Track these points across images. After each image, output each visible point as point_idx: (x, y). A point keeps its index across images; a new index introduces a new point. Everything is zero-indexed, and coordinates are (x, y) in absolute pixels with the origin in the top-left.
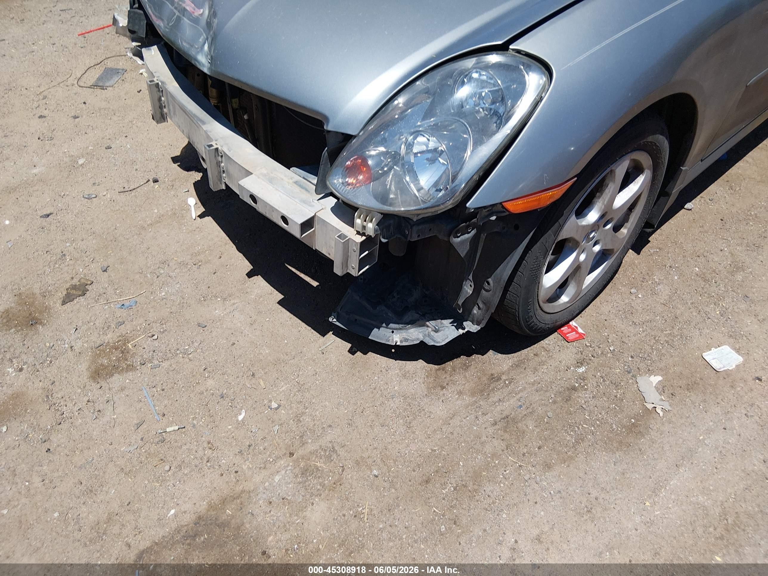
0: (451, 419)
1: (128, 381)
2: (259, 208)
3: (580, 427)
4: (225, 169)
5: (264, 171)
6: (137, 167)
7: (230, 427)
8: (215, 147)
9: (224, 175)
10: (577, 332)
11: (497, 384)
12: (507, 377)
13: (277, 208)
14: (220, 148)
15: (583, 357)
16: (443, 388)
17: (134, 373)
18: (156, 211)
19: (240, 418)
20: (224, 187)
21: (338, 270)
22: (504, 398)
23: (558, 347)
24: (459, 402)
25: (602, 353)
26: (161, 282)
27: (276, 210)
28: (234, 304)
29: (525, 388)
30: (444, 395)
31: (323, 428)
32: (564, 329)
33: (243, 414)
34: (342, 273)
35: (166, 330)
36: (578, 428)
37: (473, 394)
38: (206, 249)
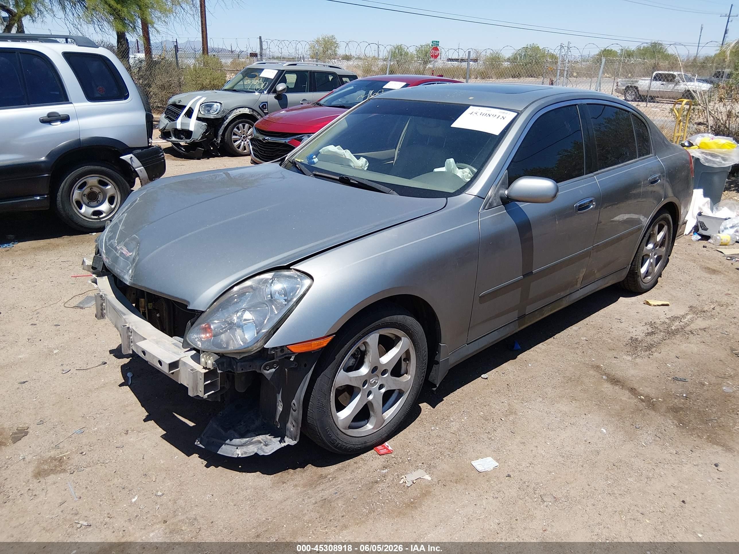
0: (285, 501)
1: (59, 478)
2: (146, 358)
3: (374, 504)
4: (132, 340)
5: (155, 338)
6: (96, 355)
7: (125, 505)
8: (128, 326)
9: (132, 344)
10: (387, 449)
11: (324, 480)
12: (331, 476)
13: (156, 356)
14: (131, 327)
15: (388, 464)
16: (284, 483)
17: (65, 474)
18: (103, 381)
19: (134, 500)
20: (131, 352)
21: (191, 394)
22: (326, 488)
23: (372, 458)
24: (293, 491)
25: (402, 462)
26: (96, 422)
27: (156, 357)
28: (145, 435)
29: (342, 482)
30: (283, 487)
31: (192, 506)
32: (379, 447)
33: (136, 498)
34: (193, 394)
35: (93, 450)
36: (373, 505)
37: (305, 486)
38: (133, 403)
